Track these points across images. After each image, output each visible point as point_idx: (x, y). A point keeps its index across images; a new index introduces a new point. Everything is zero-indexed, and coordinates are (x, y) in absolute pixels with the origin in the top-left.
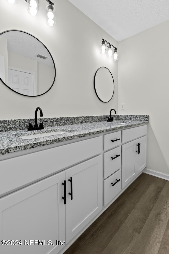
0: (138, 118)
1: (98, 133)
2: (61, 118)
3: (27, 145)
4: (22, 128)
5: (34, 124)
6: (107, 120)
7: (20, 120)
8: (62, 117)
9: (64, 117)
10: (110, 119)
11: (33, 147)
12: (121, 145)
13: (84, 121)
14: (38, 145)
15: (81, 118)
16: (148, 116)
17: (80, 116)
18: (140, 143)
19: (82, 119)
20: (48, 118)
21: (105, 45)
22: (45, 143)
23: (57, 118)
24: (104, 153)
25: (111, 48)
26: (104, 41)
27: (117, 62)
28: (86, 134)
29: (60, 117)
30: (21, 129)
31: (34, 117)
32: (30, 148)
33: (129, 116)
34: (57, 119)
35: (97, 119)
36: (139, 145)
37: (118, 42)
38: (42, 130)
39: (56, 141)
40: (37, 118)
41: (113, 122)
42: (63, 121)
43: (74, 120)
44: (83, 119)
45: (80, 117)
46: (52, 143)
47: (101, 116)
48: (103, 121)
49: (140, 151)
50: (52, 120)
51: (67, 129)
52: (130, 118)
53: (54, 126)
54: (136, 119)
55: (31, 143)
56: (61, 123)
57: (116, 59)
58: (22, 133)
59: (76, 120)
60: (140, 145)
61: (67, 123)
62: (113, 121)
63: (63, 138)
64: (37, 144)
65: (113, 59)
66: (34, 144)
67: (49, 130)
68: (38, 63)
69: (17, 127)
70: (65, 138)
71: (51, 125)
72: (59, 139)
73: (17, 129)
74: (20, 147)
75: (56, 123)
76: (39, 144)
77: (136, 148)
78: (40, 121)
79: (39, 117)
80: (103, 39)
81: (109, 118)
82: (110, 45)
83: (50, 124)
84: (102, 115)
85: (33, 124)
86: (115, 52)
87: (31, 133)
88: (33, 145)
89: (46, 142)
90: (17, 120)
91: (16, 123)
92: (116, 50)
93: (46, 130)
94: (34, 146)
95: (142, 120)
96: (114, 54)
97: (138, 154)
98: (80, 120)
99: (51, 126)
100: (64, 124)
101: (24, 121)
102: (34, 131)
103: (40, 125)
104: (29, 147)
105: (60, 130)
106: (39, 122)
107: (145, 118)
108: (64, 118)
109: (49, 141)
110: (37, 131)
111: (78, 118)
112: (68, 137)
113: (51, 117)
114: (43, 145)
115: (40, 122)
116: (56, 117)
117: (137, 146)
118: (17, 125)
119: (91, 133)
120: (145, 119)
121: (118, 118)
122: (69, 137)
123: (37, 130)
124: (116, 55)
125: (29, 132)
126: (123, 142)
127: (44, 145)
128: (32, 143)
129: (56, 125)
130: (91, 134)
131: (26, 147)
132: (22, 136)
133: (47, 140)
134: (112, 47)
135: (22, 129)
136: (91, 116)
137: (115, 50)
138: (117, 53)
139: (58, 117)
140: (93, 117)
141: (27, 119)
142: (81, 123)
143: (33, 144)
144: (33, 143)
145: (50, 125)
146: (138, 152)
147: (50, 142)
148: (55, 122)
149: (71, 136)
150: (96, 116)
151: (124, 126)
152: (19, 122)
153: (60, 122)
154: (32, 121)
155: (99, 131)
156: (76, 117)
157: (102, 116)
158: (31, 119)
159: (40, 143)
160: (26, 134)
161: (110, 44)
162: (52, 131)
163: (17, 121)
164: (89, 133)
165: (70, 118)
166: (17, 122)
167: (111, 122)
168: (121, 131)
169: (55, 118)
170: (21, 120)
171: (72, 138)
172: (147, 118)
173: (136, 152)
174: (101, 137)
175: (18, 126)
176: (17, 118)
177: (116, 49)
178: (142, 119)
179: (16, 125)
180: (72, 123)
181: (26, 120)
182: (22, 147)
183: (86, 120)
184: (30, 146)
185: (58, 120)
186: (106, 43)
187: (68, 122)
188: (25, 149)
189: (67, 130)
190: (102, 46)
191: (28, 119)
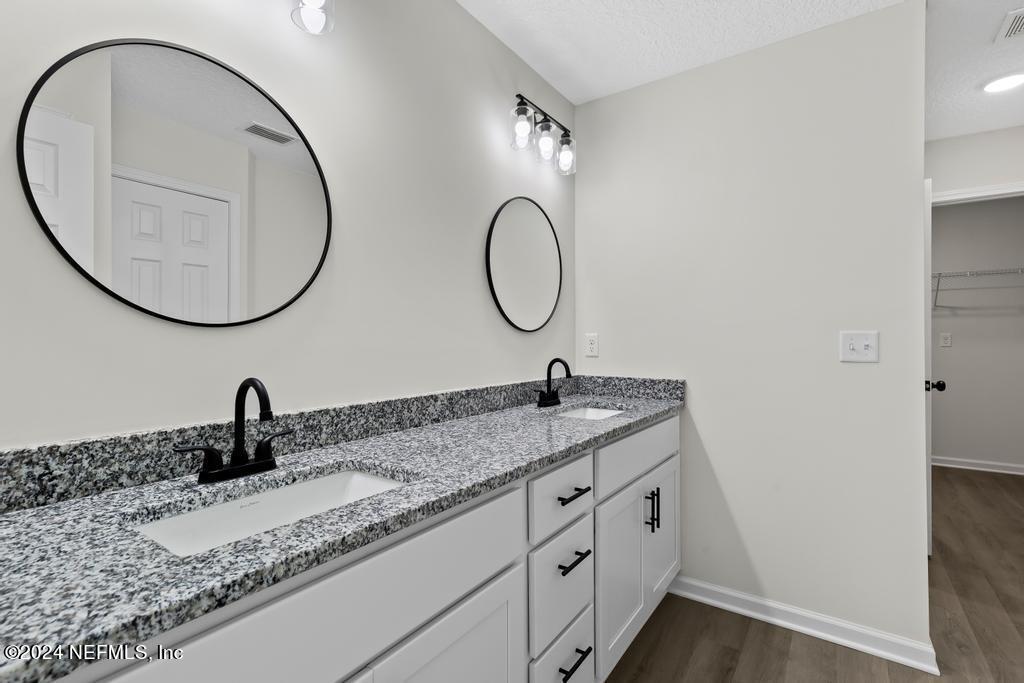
0: (648, 391)
1: (507, 480)
2: (351, 407)
3: (189, 601)
4: (172, 469)
5: (232, 445)
6: (537, 399)
7: (160, 433)
8: (355, 404)
9: (364, 402)
10: (548, 397)
11: (221, 603)
12: (592, 510)
13: (447, 412)
14: (249, 587)
15: (436, 401)
16: (683, 383)
17: (433, 393)
18: (658, 489)
19: (439, 403)
20: (294, 412)
21: (529, 119)
22: (281, 571)
23: (334, 410)
24: (530, 555)
25: (548, 128)
26: (526, 104)
27: (570, 180)
28: (460, 495)
29: (347, 405)
30: (168, 473)
31: (228, 417)
32: (207, 612)
33: (617, 381)
34: (333, 414)
35: (500, 400)
36: (654, 496)
37: (573, 108)
38: (269, 475)
39: (334, 550)
40: (246, 419)
41: (557, 407)
42: (362, 422)
43: (405, 412)
44: (445, 402)
45: (432, 396)
46: (315, 564)
47: (513, 386)
48: (520, 403)
49: (658, 519)
50: (311, 422)
51: (377, 463)
52: (621, 390)
53: (321, 446)
54: (642, 391)
55: (209, 585)
56: (351, 429)
57: (567, 168)
58: (167, 501)
59: (414, 409)
60: (658, 495)
61: (377, 425)
62: (559, 403)
63: (365, 533)
64: (240, 585)
65: (559, 171)
66: (229, 587)
67: (300, 473)
68: (253, 158)
69: (147, 466)
70: (371, 529)
71: (307, 440)
72: (344, 539)
73: (148, 478)
74: (154, 621)
75: (332, 433)
76: (250, 583)
77: (644, 510)
78: (259, 432)
79: (252, 411)
80: (519, 96)
81: (545, 389)
82: (547, 119)
83: (304, 437)
84: (519, 382)
85: (225, 447)
86: (563, 143)
87: (215, 495)
88: (220, 593)
89: (287, 564)
90: (146, 436)
91: (143, 453)
92: (569, 136)
93: (283, 473)
94: (226, 596)
95: (661, 398)
96: (560, 150)
97: (653, 531)
98: (431, 409)
99: (307, 446)
100: (366, 433)
101: (180, 440)
102: (229, 484)
103: (258, 451)
104: (200, 608)
105: (350, 464)
106: (252, 435)
107: (674, 388)
108: (364, 406)
109: (300, 559)
110: (241, 481)
111: (425, 401)
112: (385, 523)
113: (308, 409)
114: (271, 582)
115: (255, 434)
116: (331, 407)
117: (650, 501)
118: (148, 461)
119: (482, 485)
120: (671, 395)
121: (578, 386)
122: (389, 523)
123: (242, 476)
124: (567, 157)
125: (204, 489)
126: (601, 495)
127: (276, 580)
128: (219, 585)
129: (329, 441)
130: (483, 489)
131: (184, 611)
132: (167, 515)
133: (290, 557)
134: (554, 127)
135: (171, 476)
136: (477, 388)
137: (563, 136)
138: (571, 149)
139: (338, 405)
140: (482, 391)
141: (195, 428)
142: (437, 421)
143: (224, 590)
144: (223, 586)
145: (304, 445)
146: (653, 524)
147: (303, 562)
148: (324, 428)
149: (398, 517)
150: (496, 388)
151: (602, 436)
152: (155, 443)
153: (347, 427)
154: (219, 435)
155: (511, 473)
156: (417, 399)
157: (518, 386)
158: (217, 428)
159: (259, 577)
160: (190, 503)
161: (545, 115)
162: (314, 475)
163: (147, 439)
164: (474, 486)
165: (389, 403)
166: (148, 447)
167: (551, 409)
168: (591, 456)
169: (327, 412)
170: (165, 437)
171: (401, 522)
172: (677, 390)
173: (647, 523)
174: (518, 495)
175: (152, 465)
176: (148, 427)
177: (566, 133)
178: (662, 394)
179: (139, 458)
180: (399, 423)
181: (190, 432)
182: (165, 616)
183: (457, 405)
184: (205, 603)
185: (338, 416)
186: (531, 111)
187: (381, 423)
188: (180, 621)
189: (379, 469)
190: (516, 121)
191: (203, 428)
